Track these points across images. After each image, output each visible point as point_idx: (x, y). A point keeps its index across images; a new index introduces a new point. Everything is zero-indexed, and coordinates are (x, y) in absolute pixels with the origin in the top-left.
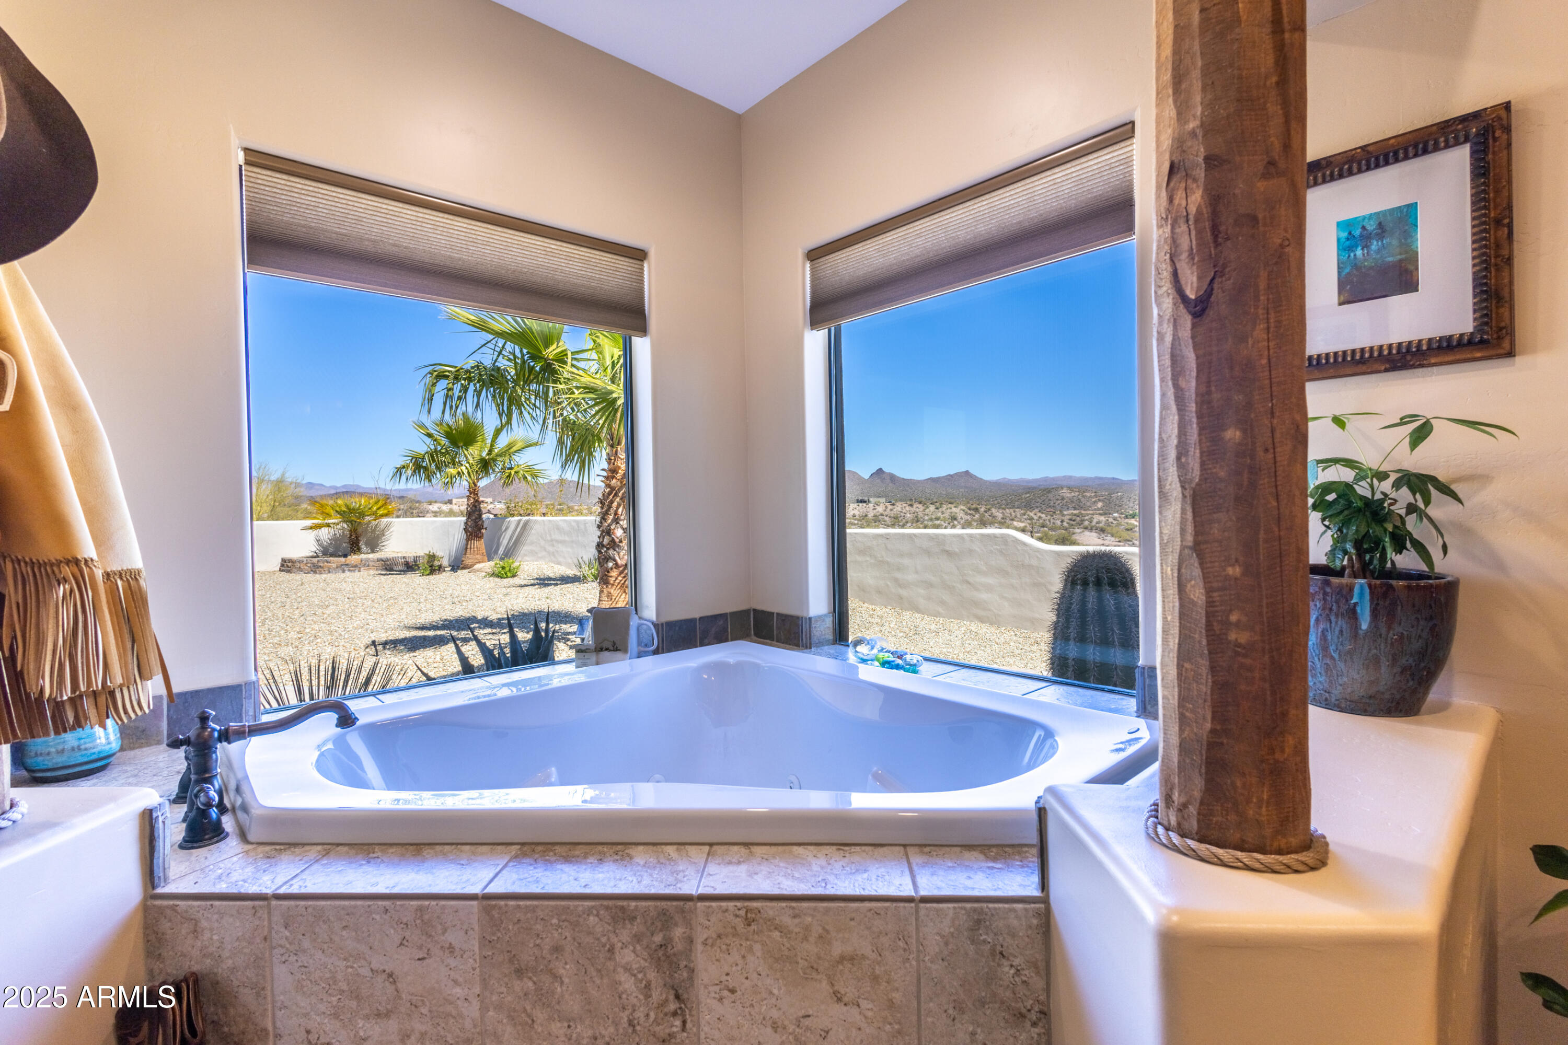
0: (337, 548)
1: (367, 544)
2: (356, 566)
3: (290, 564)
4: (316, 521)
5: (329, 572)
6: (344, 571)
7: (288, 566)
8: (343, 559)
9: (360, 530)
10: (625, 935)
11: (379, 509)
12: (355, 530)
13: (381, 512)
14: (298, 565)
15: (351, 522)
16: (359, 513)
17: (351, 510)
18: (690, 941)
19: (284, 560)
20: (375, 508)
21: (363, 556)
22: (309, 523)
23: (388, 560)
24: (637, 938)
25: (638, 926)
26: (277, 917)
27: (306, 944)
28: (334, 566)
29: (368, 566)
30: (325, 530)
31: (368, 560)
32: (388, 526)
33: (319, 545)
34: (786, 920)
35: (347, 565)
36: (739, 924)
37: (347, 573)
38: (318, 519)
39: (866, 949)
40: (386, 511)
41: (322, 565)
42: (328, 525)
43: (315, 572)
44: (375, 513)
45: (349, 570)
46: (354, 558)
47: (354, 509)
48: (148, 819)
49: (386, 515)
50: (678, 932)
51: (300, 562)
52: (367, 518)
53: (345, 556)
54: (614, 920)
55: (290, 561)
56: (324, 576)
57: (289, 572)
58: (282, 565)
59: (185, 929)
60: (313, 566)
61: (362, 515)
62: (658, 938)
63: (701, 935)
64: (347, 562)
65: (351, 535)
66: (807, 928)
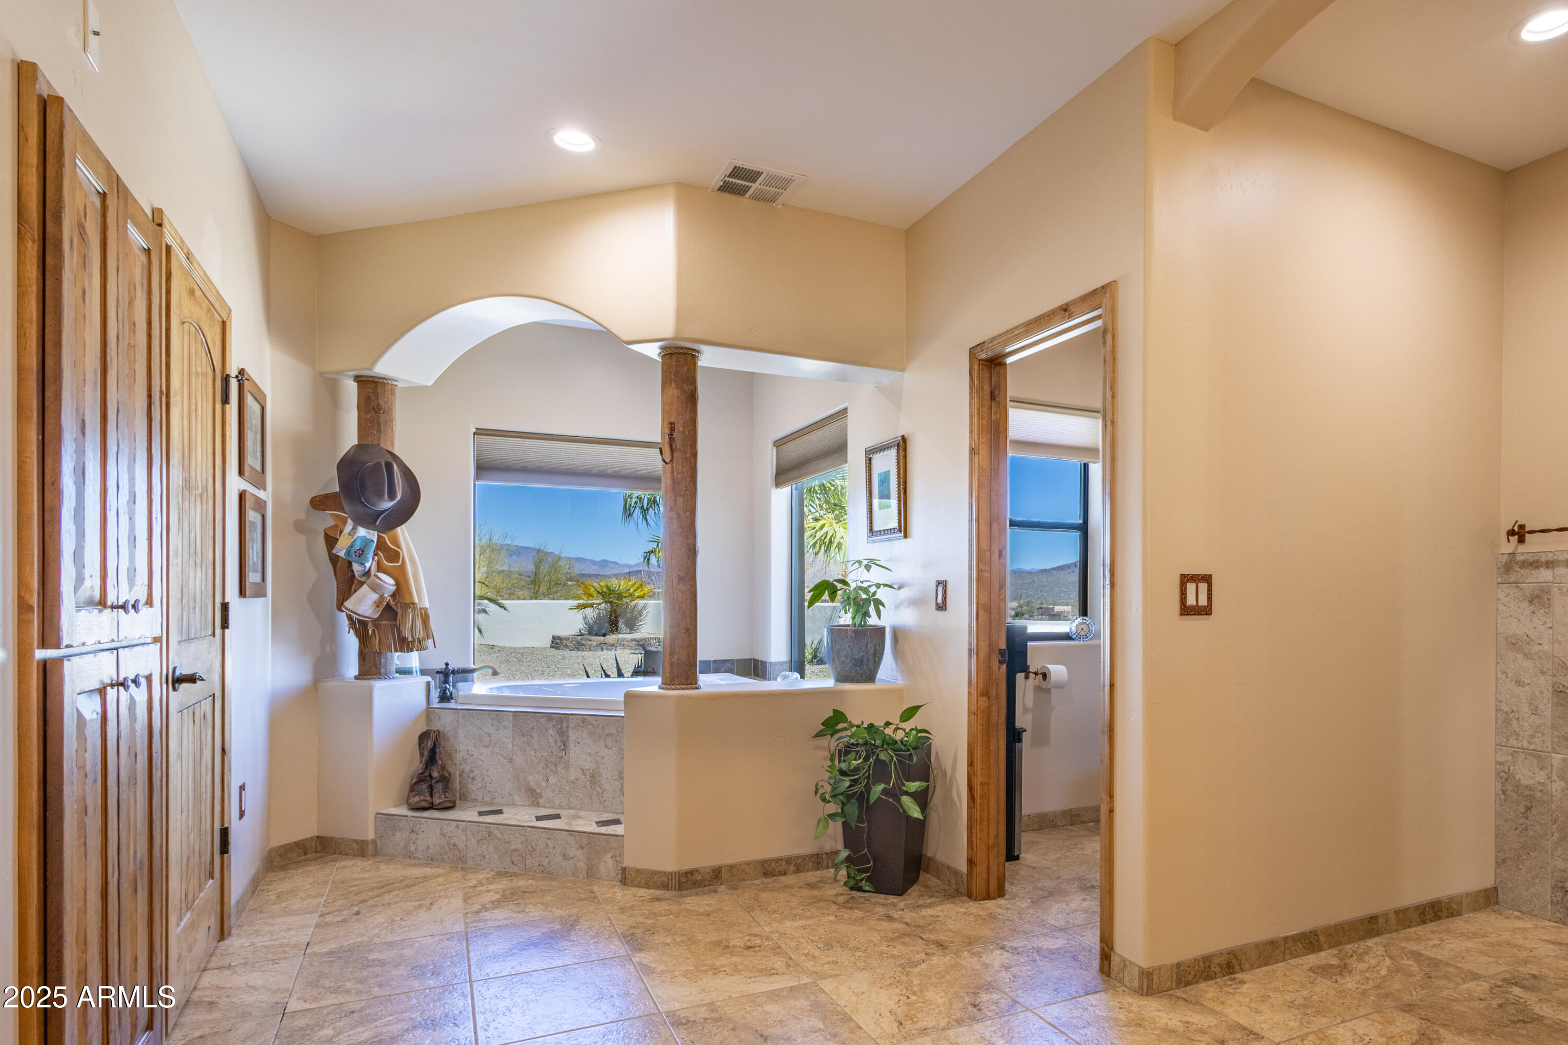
0: (600, 628)
1: (626, 624)
2: (613, 645)
3: (558, 641)
4: (581, 602)
5: (590, 650)
6: (602, 650)
7: (557, 643)
8: (602, 638)
9: (618, 611)
10: (550, 725)
11: (635, 590)
12: (615, 611)
13: (637, 594)
14: (565, 642)
15: (611, 603)
16: (617, 594)
17: (611, 591)
18: (568, 727)
19: (554, 638)
20: (631, 591)
21: (620, 636)
22: (575, 603)
23: (642, 640)
24: (554, 726)
25: (554, 722)
26: (460, 716)
27: (468, 723)
28: (594, 644)
29: (623, 645)
30: (589, 611)
31: (624, 640)
32: (645, 607)
33: (586, 624)
34: (593, 722)
35: (605, 644)
36: (581, 722)
37: (605, 652)
38: (583, 599)
39: (614, 732)
40: (641, 594)
41: (584, 642)
42: (591, 606)
43: (579, 650)
44: (631, 595)
45: (607, 649)
46: (611, 638)
47: (613, 591)
48: (428, 684)
49: (642, 597)
50: (565, 724)
51: (567, 639)
52: (625, 600)
53: (604, 635)
54: (548, 720)
55: (559, 638)
56: (585, 653)
57: (557, 648)
58: (553, 642)
59: (437, 718)
60: (578, 643)
61: (620, 596)
62: (559, 726)
63: (571, 726)
64: (606, 641)
65: (611, 616)
66: (599, 725)
